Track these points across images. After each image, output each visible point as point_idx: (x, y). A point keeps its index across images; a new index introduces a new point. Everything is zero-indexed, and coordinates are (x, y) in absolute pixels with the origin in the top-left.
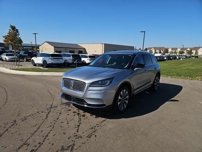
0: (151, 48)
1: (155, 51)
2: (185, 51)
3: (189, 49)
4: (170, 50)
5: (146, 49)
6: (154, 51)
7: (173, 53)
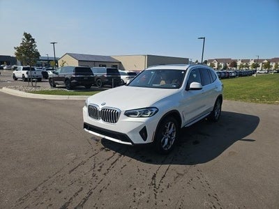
0: (212, 60)
1: (219, 63)
2: (261, 64)
3: (266, 61)
4: (239, 63)
5: (206, 62)
6: (216, 64)
7: (243, 66)
